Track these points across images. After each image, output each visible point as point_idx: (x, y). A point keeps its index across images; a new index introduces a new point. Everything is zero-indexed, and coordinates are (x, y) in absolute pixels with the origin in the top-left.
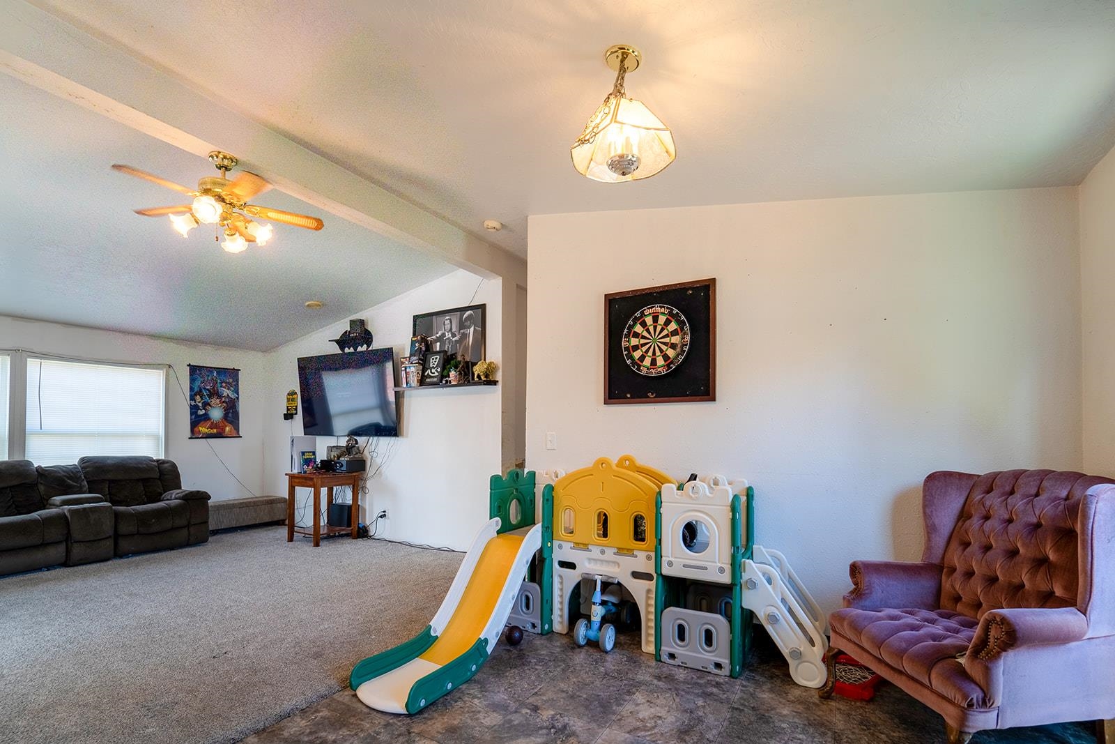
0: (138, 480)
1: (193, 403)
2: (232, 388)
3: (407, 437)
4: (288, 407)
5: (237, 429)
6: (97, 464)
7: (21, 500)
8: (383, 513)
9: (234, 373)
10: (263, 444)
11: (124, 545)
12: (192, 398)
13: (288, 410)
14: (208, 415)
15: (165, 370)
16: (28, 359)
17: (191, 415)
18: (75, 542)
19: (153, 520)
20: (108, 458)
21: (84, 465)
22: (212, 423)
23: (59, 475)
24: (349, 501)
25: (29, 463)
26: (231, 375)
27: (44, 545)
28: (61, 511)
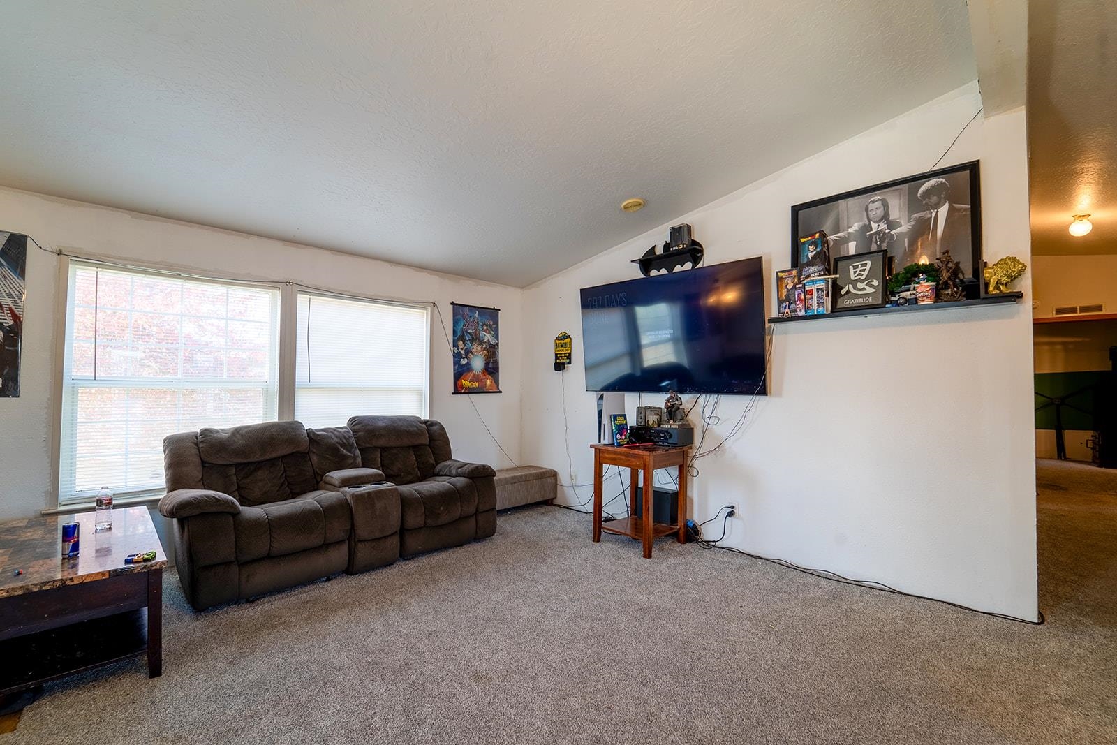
0: (409, 447)
1: (456, 351)
2: (492, 332)
3: (779, 395)
4: (556, 354)
5: (497, 382)
6: (368, 427)
7: (294, 474)
8: (731, 510)
9: (493, 314)
10: (521, 401)
11: (413, 543)
12: (455, 345)
13: (557, 358)
14: (470, 365)
15: (429, 309)
16: (298, 295)
17: (455, 364)
18: (360, 541)
19: (442, 508)
20: (378, 418)
21: (355, 427)
22: (474, 374)
23: (333, 441)
24: (673, 487)
25: (300, 425)
26: (492, 314)
27: (326, 546)
28: (342, 495)
